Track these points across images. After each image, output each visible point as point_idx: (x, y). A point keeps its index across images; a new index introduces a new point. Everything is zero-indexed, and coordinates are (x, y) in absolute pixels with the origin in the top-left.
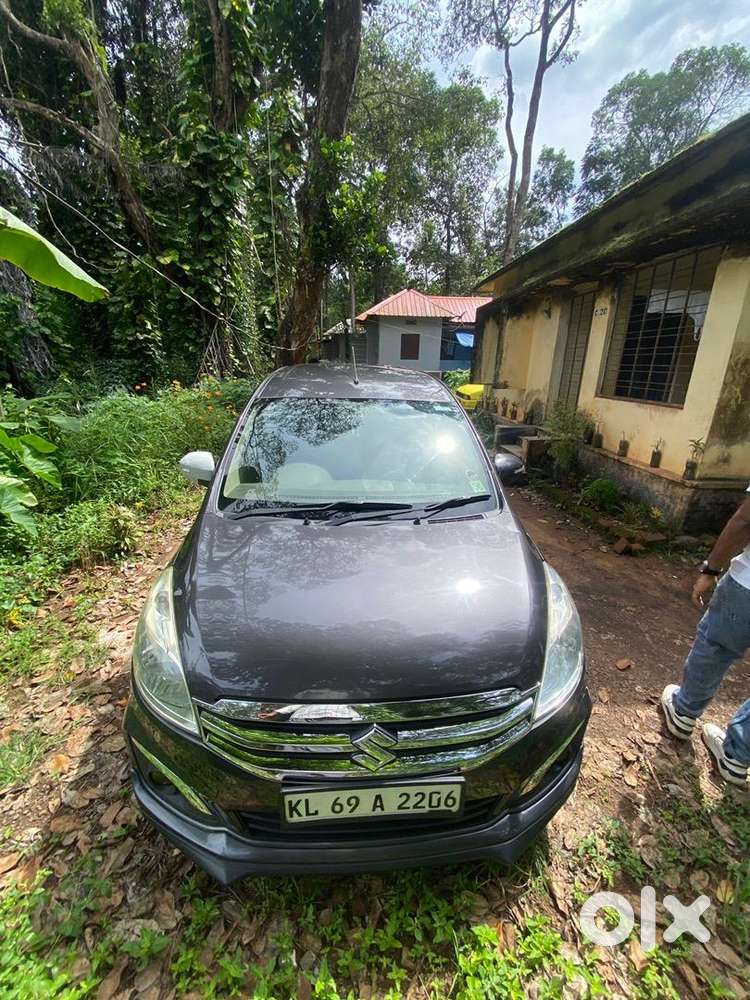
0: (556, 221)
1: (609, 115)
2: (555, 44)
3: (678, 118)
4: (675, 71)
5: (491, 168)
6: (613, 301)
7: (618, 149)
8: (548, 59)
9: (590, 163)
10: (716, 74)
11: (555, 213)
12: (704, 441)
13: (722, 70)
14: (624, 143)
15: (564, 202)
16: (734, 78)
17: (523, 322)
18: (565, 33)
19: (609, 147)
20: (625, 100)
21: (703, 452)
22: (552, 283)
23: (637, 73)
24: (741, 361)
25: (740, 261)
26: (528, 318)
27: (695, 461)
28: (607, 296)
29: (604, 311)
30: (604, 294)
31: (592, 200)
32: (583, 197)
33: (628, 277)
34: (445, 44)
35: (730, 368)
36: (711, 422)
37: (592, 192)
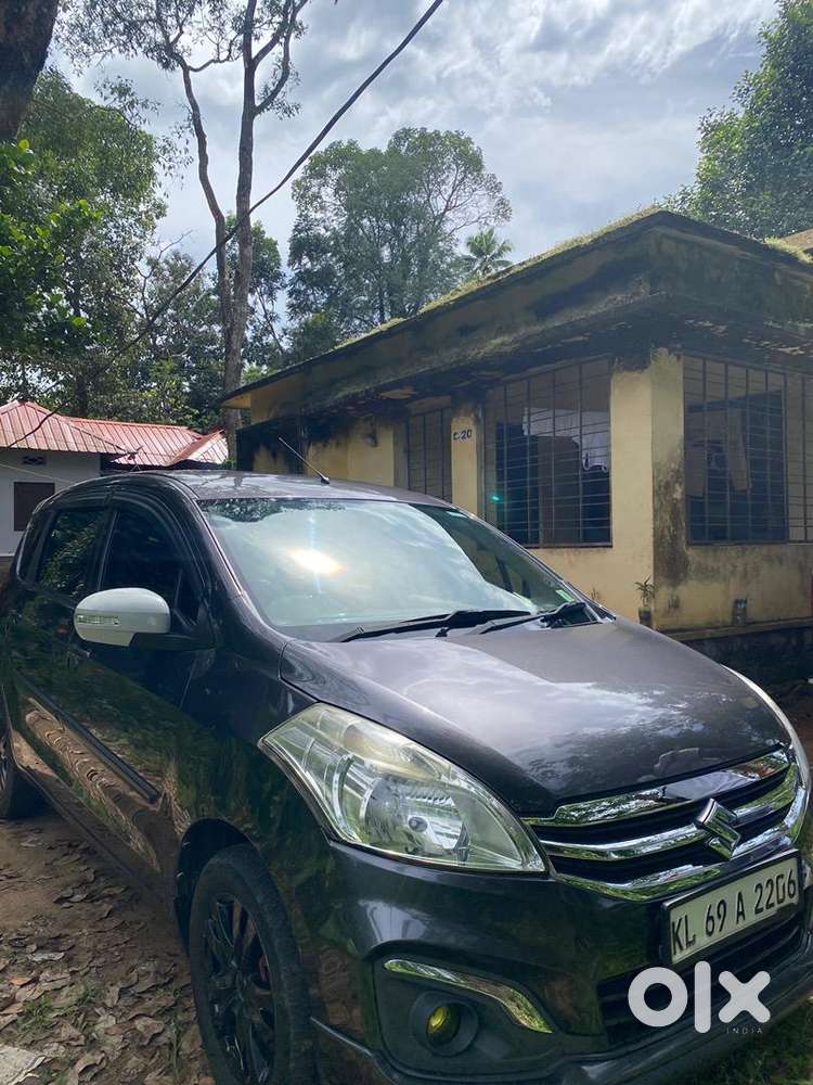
0: (263, 319)
1: (314, 189)
2: (266, 89)
3: (404, 209)
4: (394, 150)
5: (145, 226)
6: (477, 421)
7: (335, 235)
8: (258, 103)
9: (300, 247)
10: (443, 163)
11: (259, 308)
12: (650, 582)
13: (449, 158)
14: (342, 229)
15: (271, 294)
16: (464, 172)
17: (332, 451)
18: (279, 77)
19: (323, 231)
20: (334, 175)
21: (654, 596)
22: (386, 394)
23: (345, 144)
24: (662, 484)
25: (636, 374)
26: (338, 444)
27: (647, 609)
28: (467, 414)
29: (466, 434)
30: (462, 411)
31: (311, 297)
32: (299, 292)
33: (490, 391)
34: (76, 37)
35: (656, 493)
36: (652, 558)
37: (312, 285)
